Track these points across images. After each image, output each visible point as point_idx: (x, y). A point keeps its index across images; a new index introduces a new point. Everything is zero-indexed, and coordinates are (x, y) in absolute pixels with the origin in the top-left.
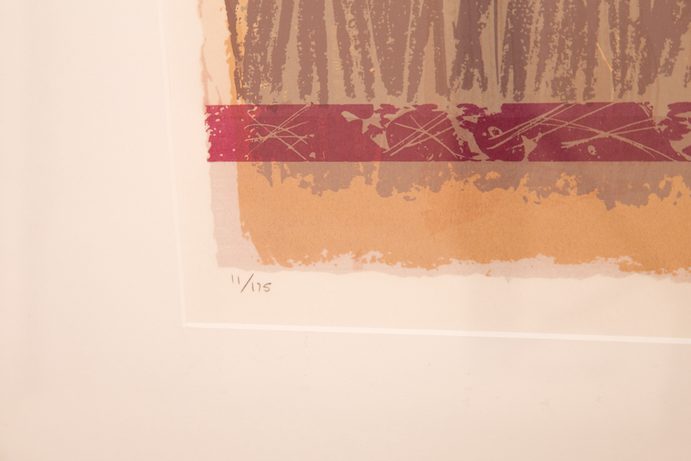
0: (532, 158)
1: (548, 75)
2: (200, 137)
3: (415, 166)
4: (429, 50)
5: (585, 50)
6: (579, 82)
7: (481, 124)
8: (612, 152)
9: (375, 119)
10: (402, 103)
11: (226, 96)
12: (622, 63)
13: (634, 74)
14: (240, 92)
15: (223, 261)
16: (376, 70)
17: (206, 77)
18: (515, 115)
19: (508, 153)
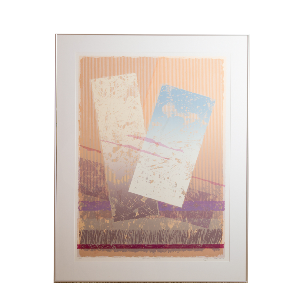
0: (103, 248)
1: (104, 242)
2: (77, 247)
3: (93, 249)
4: (95, 240)
5: (106, 240)
6: (106, 243)
7: (99, 246)
8: (108, 248)
9: (91, 245)
10: (93, 244)
11: (79, 244)
12: (109, 242)
13: (110, 242)
14: (80, 243)
15: (78, 257)
16: (91, 242)
17: (77, 242)
18: (101, 245)
19: (100, 248)
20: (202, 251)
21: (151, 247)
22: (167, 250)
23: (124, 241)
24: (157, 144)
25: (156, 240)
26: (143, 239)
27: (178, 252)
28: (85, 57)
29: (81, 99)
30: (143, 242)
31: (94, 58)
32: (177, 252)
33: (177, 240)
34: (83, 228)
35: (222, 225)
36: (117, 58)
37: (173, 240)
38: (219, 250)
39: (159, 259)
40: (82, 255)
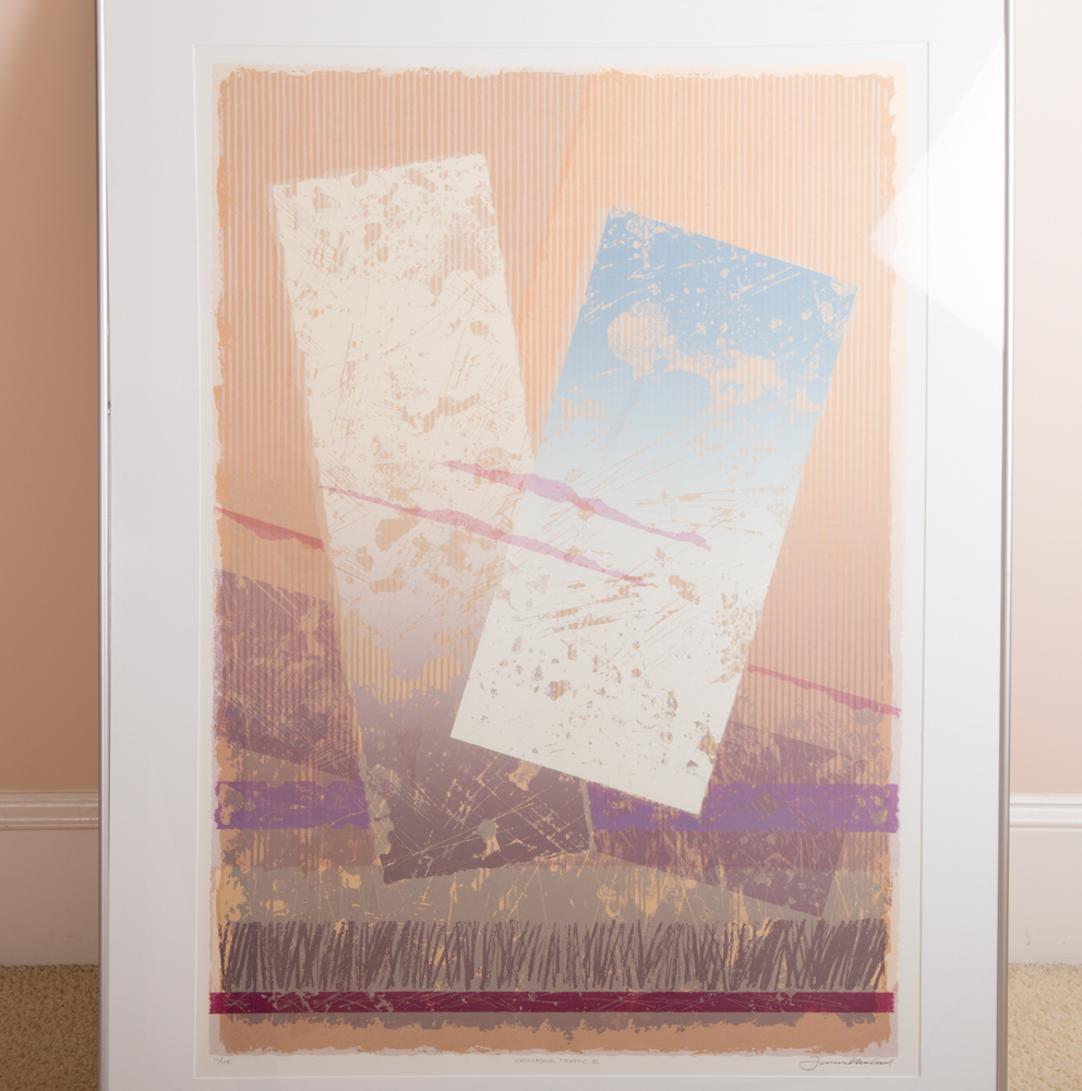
0: (329, 1011)
1: (335, 982)
2: (207, 1004)
3: (287, 1015)
4: (294, 973)
5: (347, 973)
6: (345, 985)
7: (311, 999)
8: (356, 1009)
9: (273, 997)
10: (283, 992)
11: (218, 989)
12: (360, 978)
13: (363, 982)
14: (224, 988)
15: (212, 1052)
16: (275, 980)
17: (211, 982)
18: (323, 996)
19: (320, 1010)
20: (791, 1024)
21: (556, 1003)
22: (631, 1021)
23: (429, 978)
24: (586, 506)
25: (580, 972)
26: (520, 965)
27: (683, 1030)
28: (242, 69)
29: (225, 280)
30: (517, 980)
31: (288, 77)
32: (675, 1027)
33: (675, 970)
34: (238, 912)
35: (886, 901)
36: (398, 76)
37: (657, 971)
38: (873, 1020)
39: (595, 1062)
40: (233, 1044)
